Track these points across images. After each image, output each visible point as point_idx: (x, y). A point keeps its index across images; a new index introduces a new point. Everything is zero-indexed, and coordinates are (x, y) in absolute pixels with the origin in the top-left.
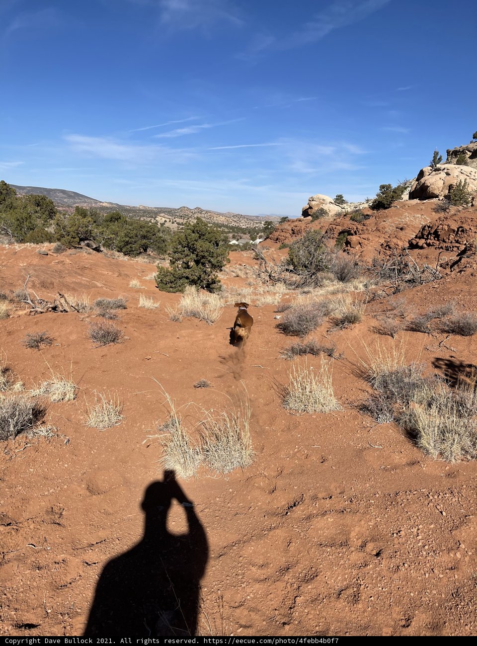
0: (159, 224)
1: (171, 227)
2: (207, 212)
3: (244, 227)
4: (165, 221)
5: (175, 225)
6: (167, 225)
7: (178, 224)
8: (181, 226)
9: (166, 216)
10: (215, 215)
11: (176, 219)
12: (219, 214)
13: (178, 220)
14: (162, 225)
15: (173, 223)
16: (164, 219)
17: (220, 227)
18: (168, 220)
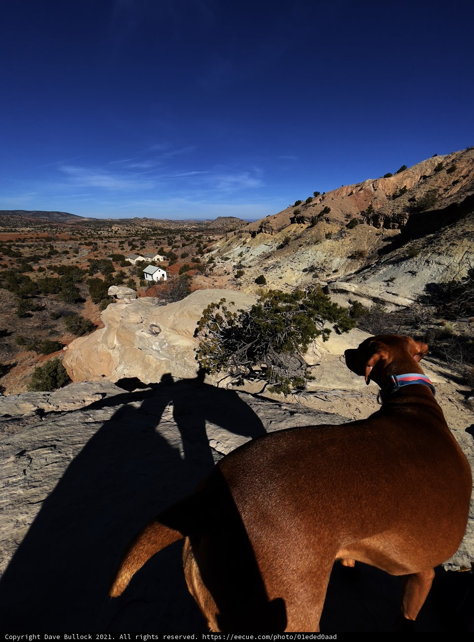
0: (114, 232)
1: (122, 234)
2: (151, 220)
3: (173, 229)
4: (118, 229)
5: (125, 231)
6: (119, 232)
7: (127, 230)
8: (129, 232)
9: (118, 226)
10: (155, 222)
11: (126, 227)
12: (158, 221)
13: (126, 228)
14: (116, 232)
15: (123, 230)
16: (117, 228)
17: (156, 230)
18: (120, 228)
